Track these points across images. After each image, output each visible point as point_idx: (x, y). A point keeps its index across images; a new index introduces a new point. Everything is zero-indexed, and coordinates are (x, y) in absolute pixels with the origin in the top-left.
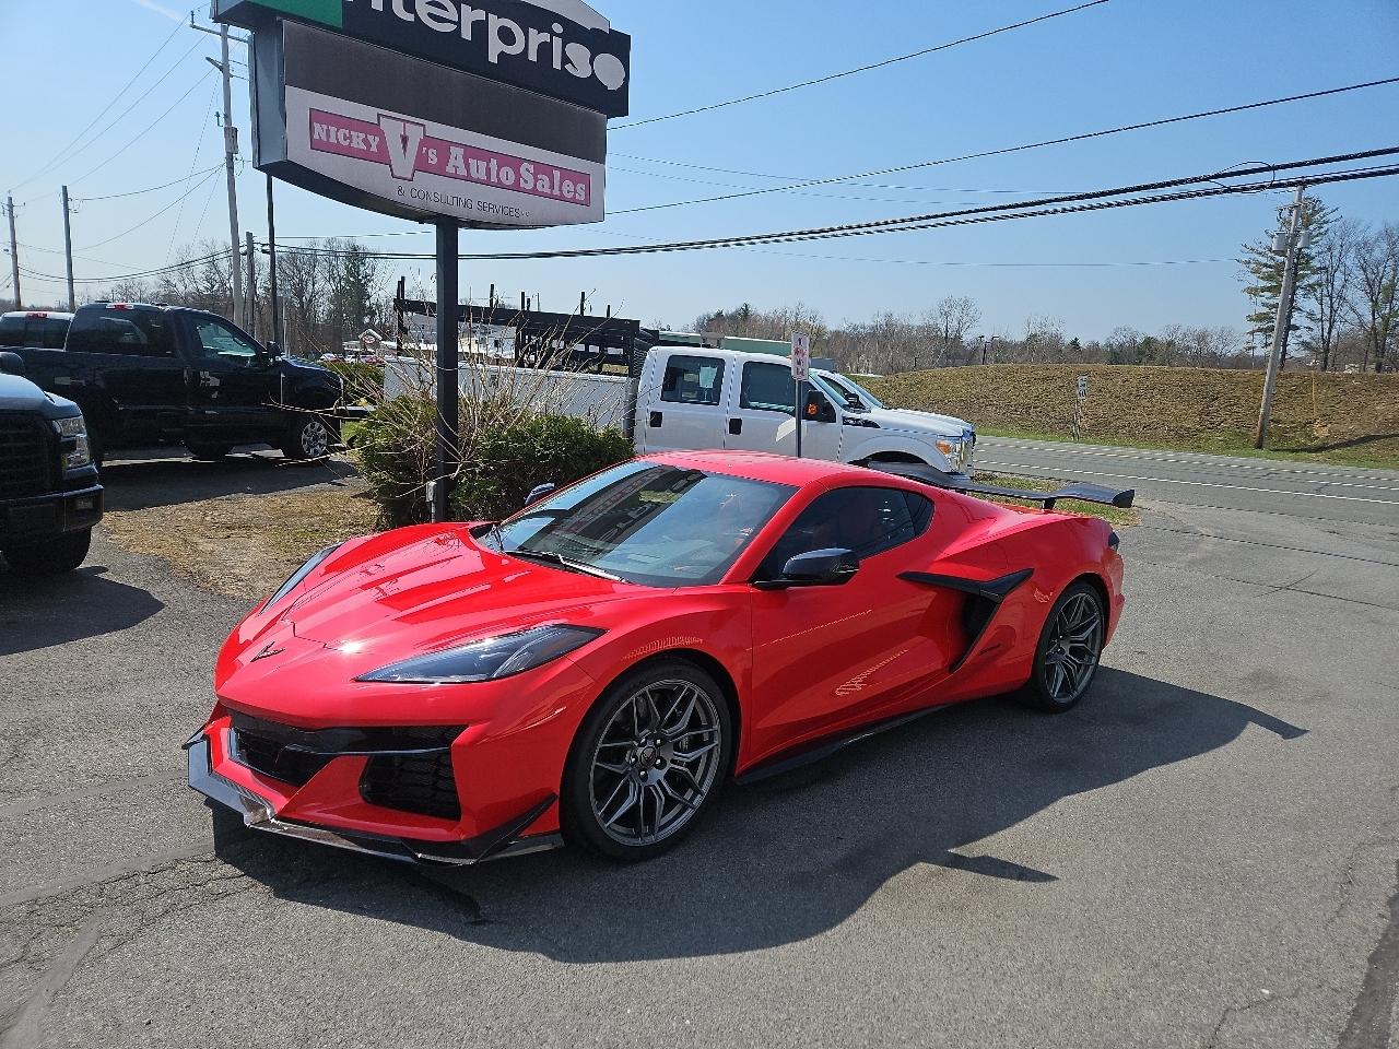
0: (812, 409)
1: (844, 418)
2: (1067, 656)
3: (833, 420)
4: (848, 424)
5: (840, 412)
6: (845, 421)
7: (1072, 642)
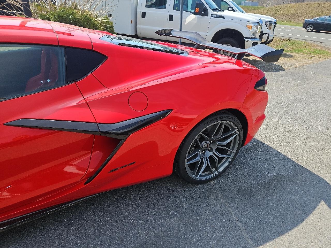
0: (197, 10)
1: (211, 15)
2: (214, 153)
3: (207, 16)
4: (213, 17)
5: (210, 12)
6: (212, 16)
7: (218, 145)
